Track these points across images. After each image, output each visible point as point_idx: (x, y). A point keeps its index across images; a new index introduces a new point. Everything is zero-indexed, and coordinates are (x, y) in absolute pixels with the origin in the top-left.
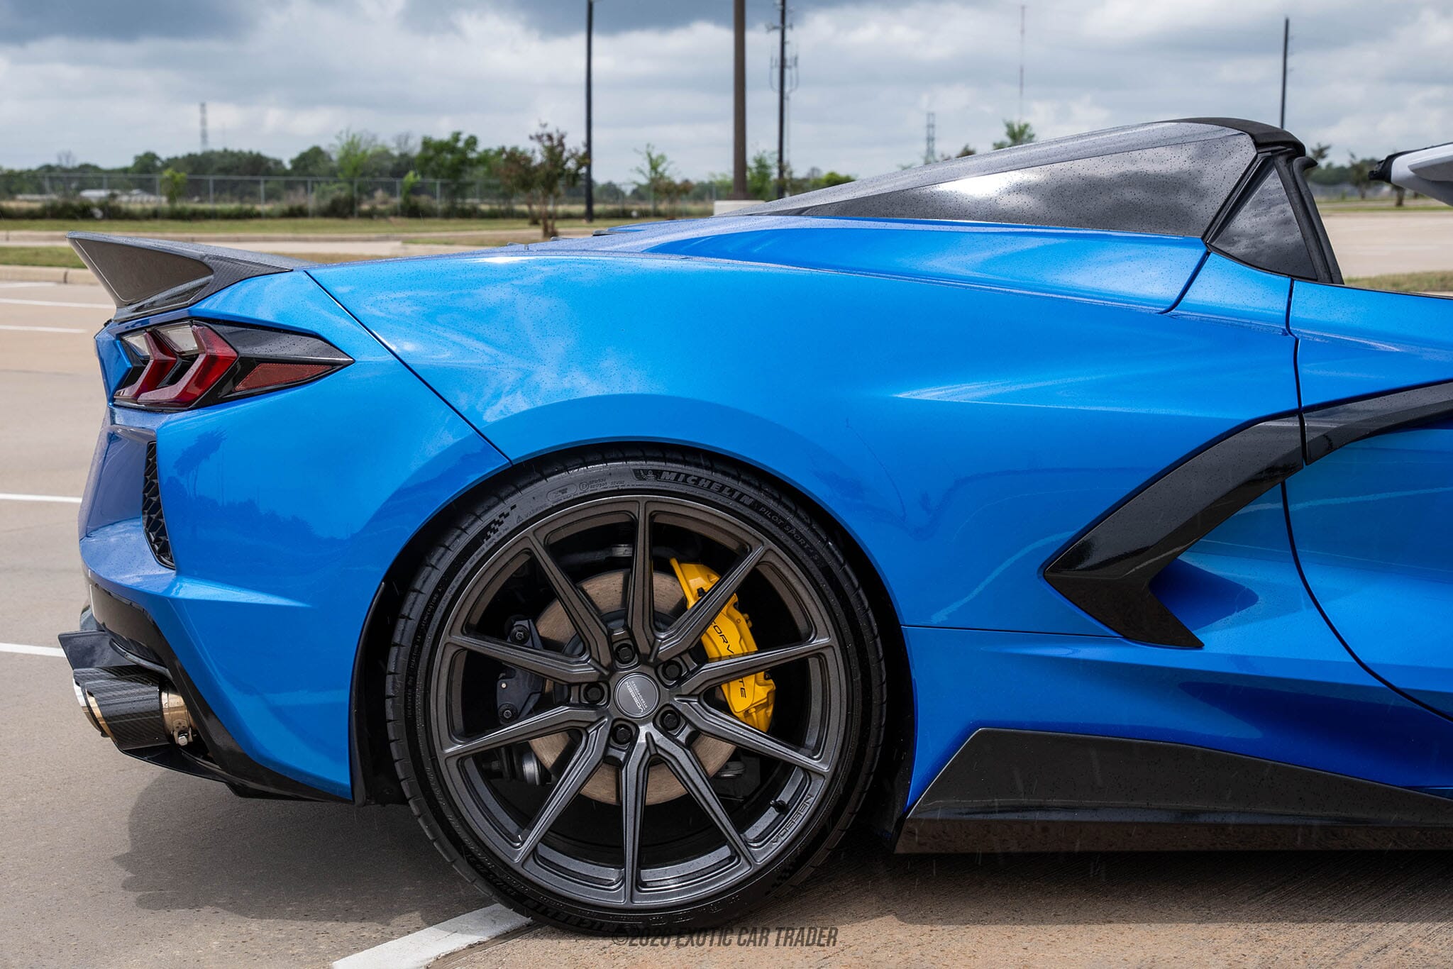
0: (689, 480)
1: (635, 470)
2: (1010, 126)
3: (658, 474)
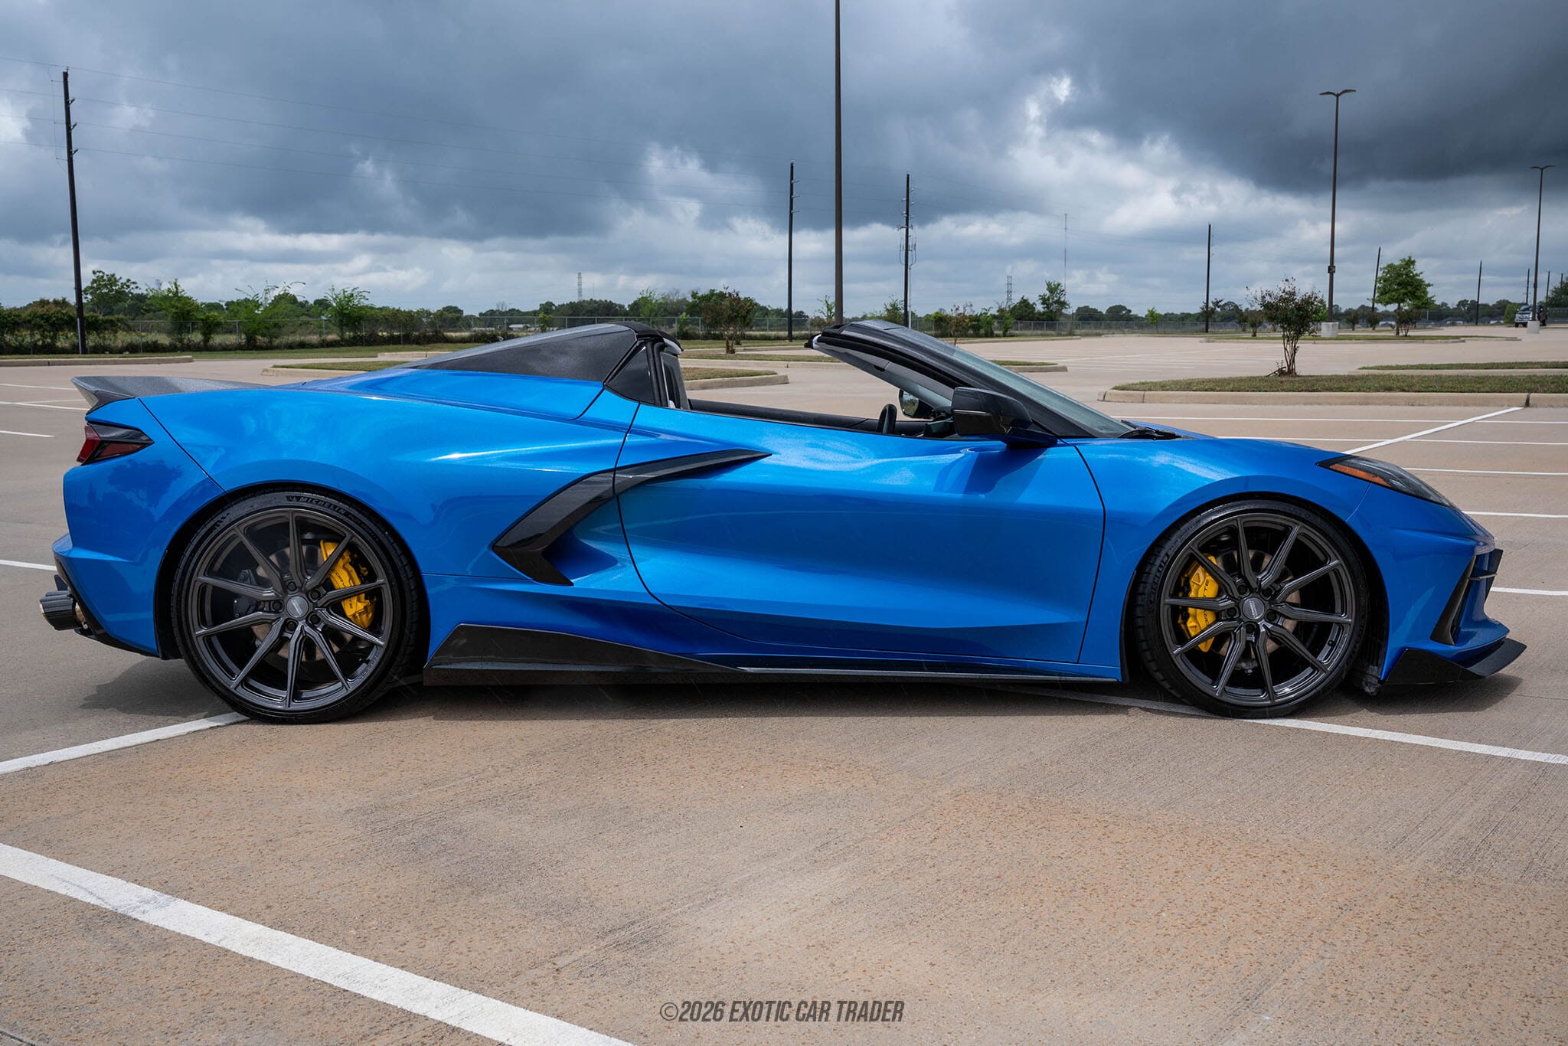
0: (314, 501)
1: (287, 497)
2: (1049, 285)
3: (298, 498)
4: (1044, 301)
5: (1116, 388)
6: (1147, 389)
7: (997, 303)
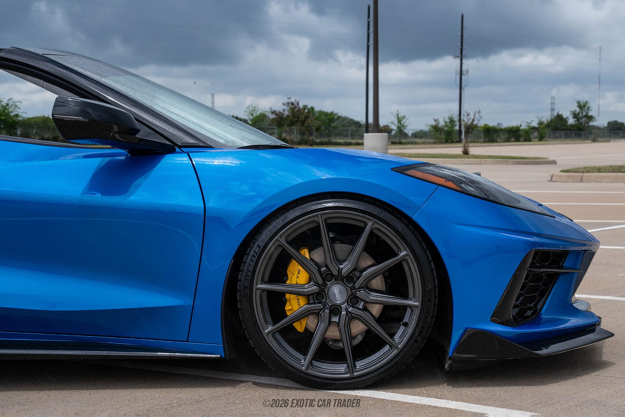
2: (579, 103)
4: (575, 116)
5: (562, 171)
6: (586, 171)
7: (538, 118)
